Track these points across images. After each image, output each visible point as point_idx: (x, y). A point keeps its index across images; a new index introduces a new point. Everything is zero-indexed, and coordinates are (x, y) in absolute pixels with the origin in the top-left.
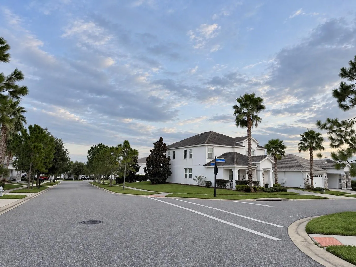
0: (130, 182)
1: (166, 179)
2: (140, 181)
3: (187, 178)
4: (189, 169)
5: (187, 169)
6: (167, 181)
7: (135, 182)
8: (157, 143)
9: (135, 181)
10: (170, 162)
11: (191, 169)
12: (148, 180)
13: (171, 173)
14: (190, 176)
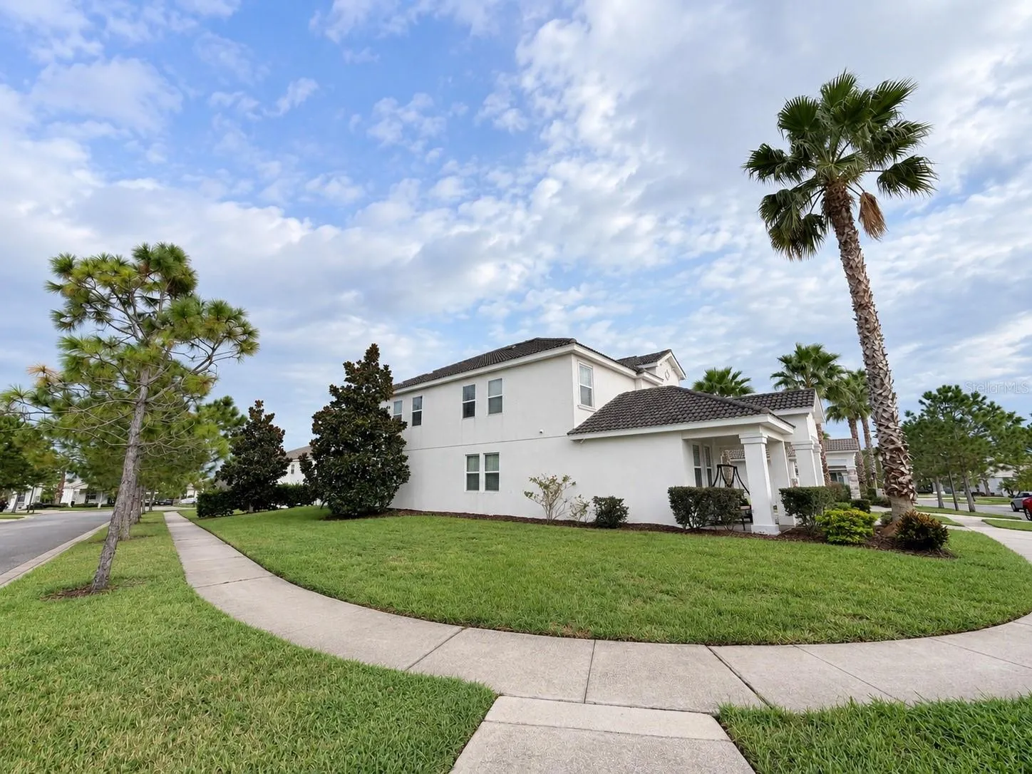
0: (251, 509)
1: (391, 497)
2: (291, 505)
3: (478, 489)
4: (487, 456)
5: (477, 456)
6: (394, 504)
7: (275, 508)
8: (356, 366)
9: (272, 506)
10: (403, 435)
11: (497, 455)
12: (318, 502)
13: (409, 474)
14: (493, 482)
